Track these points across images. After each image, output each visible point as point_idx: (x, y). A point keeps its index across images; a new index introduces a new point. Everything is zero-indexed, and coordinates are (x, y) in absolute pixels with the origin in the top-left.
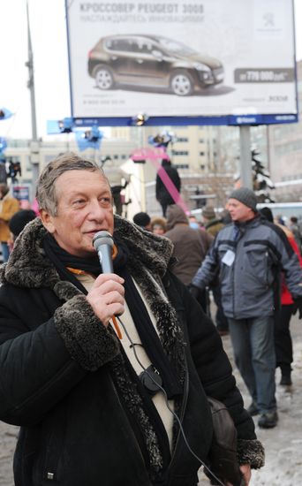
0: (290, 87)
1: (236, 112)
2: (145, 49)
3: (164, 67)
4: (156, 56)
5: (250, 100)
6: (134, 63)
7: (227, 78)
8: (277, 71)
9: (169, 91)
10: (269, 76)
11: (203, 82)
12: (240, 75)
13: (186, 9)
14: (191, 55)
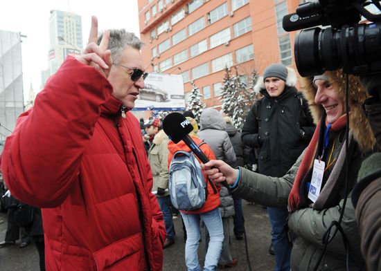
0: (184, 100)
1: (172, 107)
2: (148, 88)
3: (153, 94)
4: (151, 90)
5: (175, 104)
6: (146, 92)
7: (169, 97)
8: (180, 96)
9: (155, 101)
10: (178, 97)
11: (163, 99)
12: (172, 96)
13: (159, 78)
14: (160, 91)
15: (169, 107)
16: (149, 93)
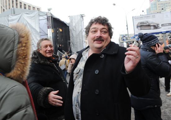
1: (162, 31)
2: (146, 23)
3: (149, 26)
4: (148, 24)
5: (164, 29)
6: (144, 25)
7: (160, 26)
8: (169, 24)
9: (150, 29)
10: (167, 25)
11: (156, 27)
12: (162, 25)
13: (152, 16)
14: (154, 23)
15: (160, 31)
16: (146, 26)
